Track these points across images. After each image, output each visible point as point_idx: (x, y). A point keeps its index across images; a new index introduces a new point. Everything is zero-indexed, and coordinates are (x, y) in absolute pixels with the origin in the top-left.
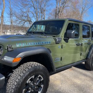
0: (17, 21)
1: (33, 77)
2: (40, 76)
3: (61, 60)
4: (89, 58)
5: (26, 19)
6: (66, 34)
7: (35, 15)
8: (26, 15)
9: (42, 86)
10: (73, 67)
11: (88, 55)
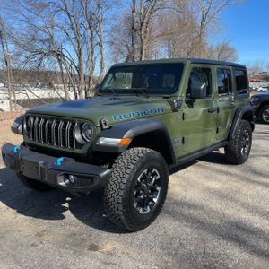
0: (19, 54)
1: (146, 171)
2: (154, 170)
3: (183, 142)
4: (234, 137)
5: (45, 48)
6: (189, 90)
7: (73, 36)
8: (44, 36)
9: (158, 189)
10: (200, 162)
11: (230, 131)
